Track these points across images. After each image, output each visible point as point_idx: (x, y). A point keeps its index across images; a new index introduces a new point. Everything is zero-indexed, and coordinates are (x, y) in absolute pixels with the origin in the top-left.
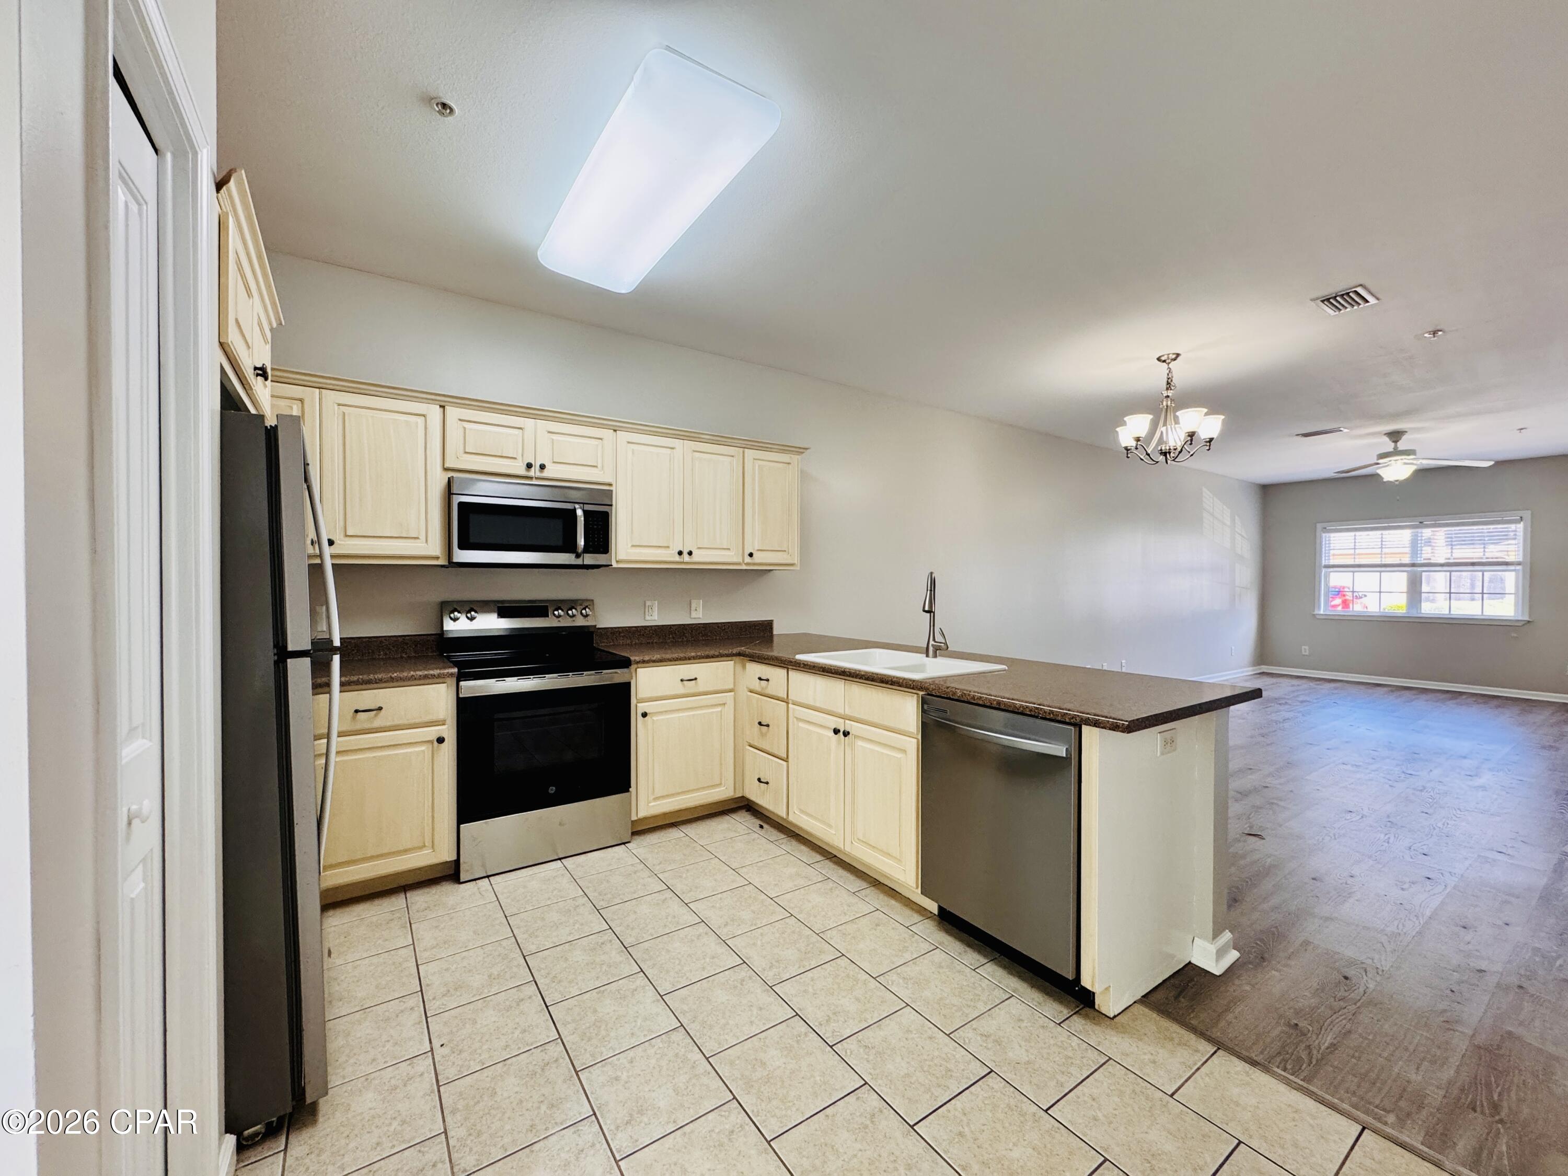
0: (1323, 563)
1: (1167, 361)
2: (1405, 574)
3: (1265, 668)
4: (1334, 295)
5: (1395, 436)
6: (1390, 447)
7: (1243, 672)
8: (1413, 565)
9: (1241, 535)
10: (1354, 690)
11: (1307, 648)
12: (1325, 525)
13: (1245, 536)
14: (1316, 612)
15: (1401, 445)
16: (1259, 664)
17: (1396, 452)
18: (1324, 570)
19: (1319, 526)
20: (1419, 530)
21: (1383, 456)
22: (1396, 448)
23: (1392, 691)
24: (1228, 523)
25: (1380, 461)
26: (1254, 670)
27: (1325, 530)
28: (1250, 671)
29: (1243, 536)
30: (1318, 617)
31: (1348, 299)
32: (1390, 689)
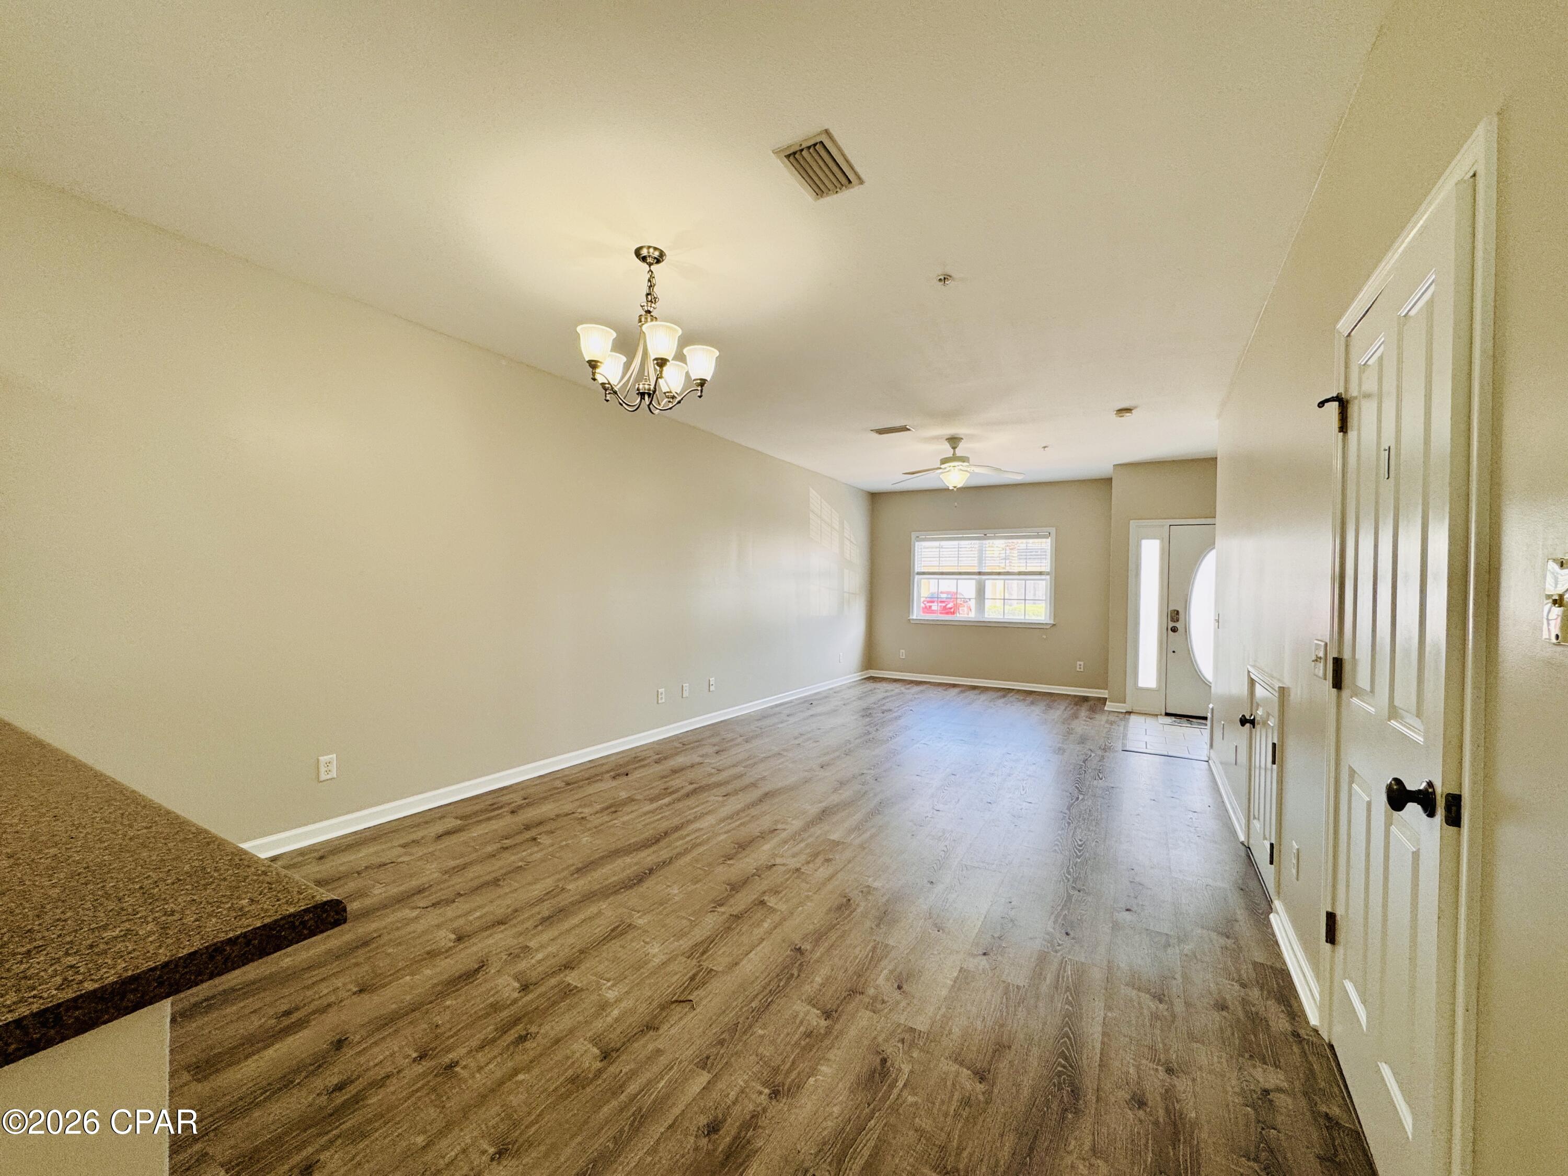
0: (917, 570)
1: (649, 260)
2: (974, 581)
3: (873, 673)
4: (798, 148)
5: (954, 441)
6: (949, 453)
7: (850, 678)
8: (980, 573)
9: (850, 540)
10: (933, 693)
11: (903, 651)
12: (917, 534)
13: (855, 542)
14: (911, 617)
15: (960, 452)
16: (867, 669)
17: (954, 458)
18: (917, 577)
19: (914, 535)
20: (984, 542)
21: (944, 461)
22: (954, 454)
23: (962, 692)
24: (837, 527)
25: (943, 466)
26: (862, 675)
27: (918, 539)
28: (857, 676)
29: (851, 542)
30: (912, 622)
31: (815, 154)
32: (960, 689)
